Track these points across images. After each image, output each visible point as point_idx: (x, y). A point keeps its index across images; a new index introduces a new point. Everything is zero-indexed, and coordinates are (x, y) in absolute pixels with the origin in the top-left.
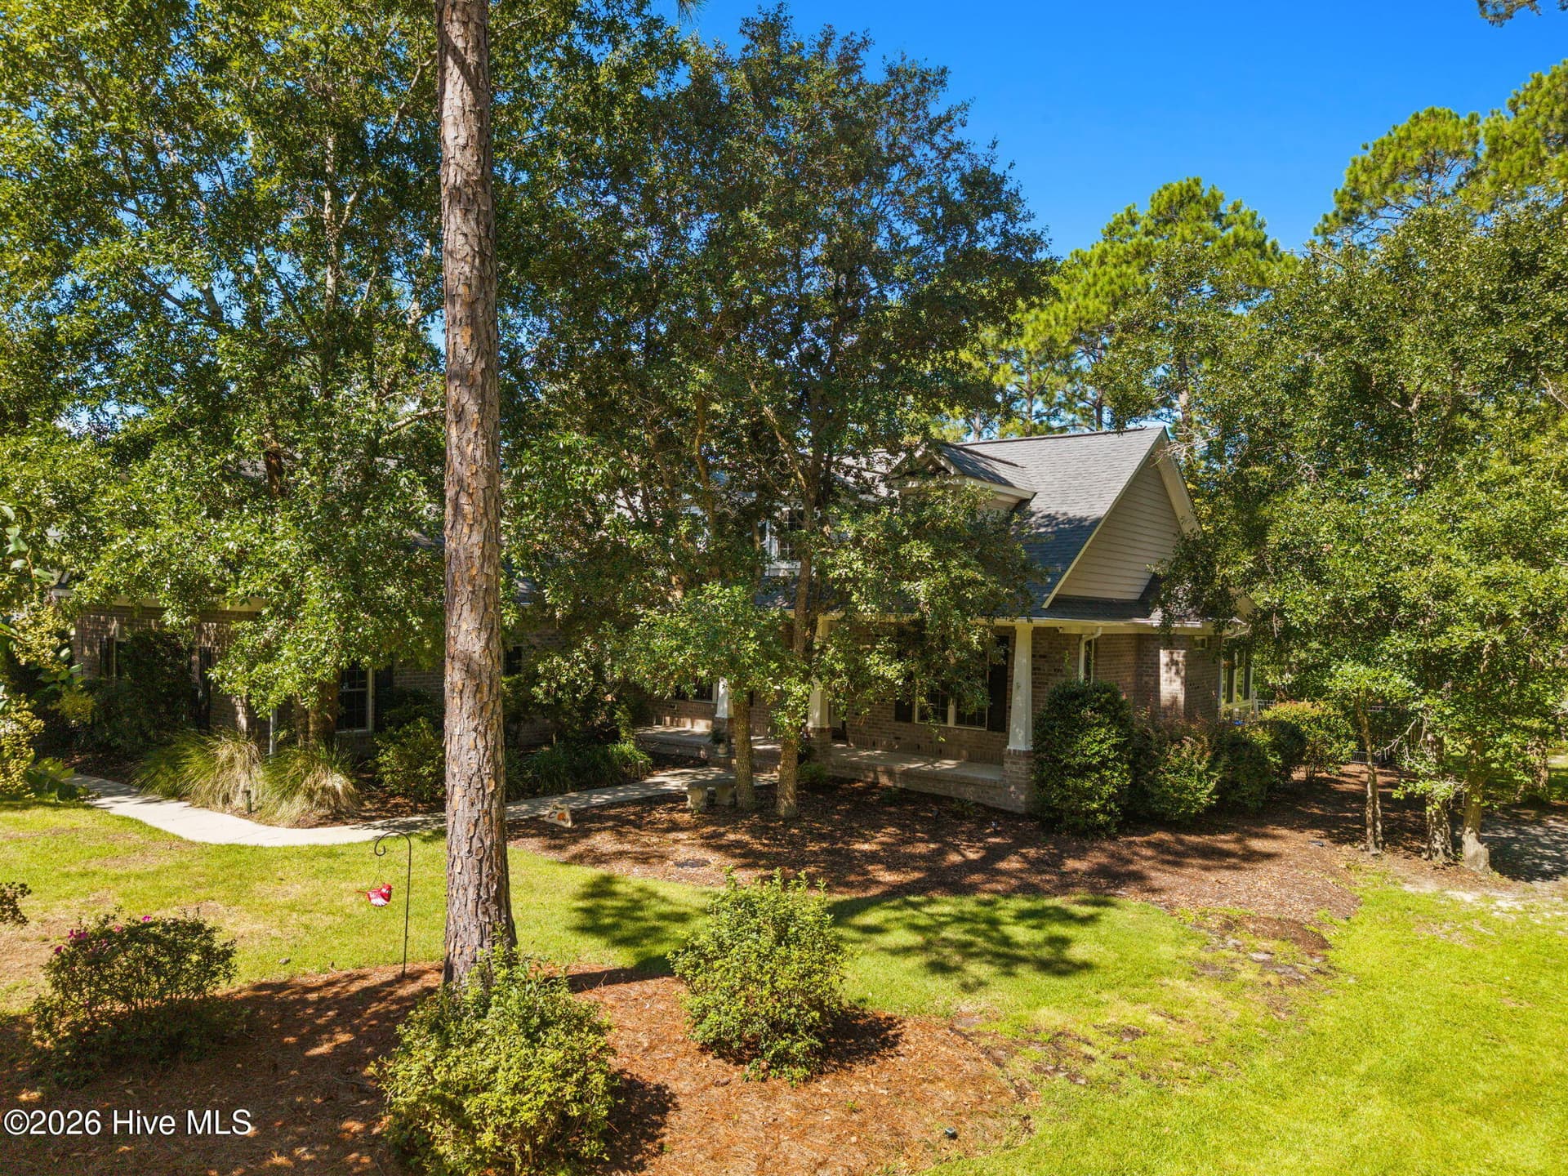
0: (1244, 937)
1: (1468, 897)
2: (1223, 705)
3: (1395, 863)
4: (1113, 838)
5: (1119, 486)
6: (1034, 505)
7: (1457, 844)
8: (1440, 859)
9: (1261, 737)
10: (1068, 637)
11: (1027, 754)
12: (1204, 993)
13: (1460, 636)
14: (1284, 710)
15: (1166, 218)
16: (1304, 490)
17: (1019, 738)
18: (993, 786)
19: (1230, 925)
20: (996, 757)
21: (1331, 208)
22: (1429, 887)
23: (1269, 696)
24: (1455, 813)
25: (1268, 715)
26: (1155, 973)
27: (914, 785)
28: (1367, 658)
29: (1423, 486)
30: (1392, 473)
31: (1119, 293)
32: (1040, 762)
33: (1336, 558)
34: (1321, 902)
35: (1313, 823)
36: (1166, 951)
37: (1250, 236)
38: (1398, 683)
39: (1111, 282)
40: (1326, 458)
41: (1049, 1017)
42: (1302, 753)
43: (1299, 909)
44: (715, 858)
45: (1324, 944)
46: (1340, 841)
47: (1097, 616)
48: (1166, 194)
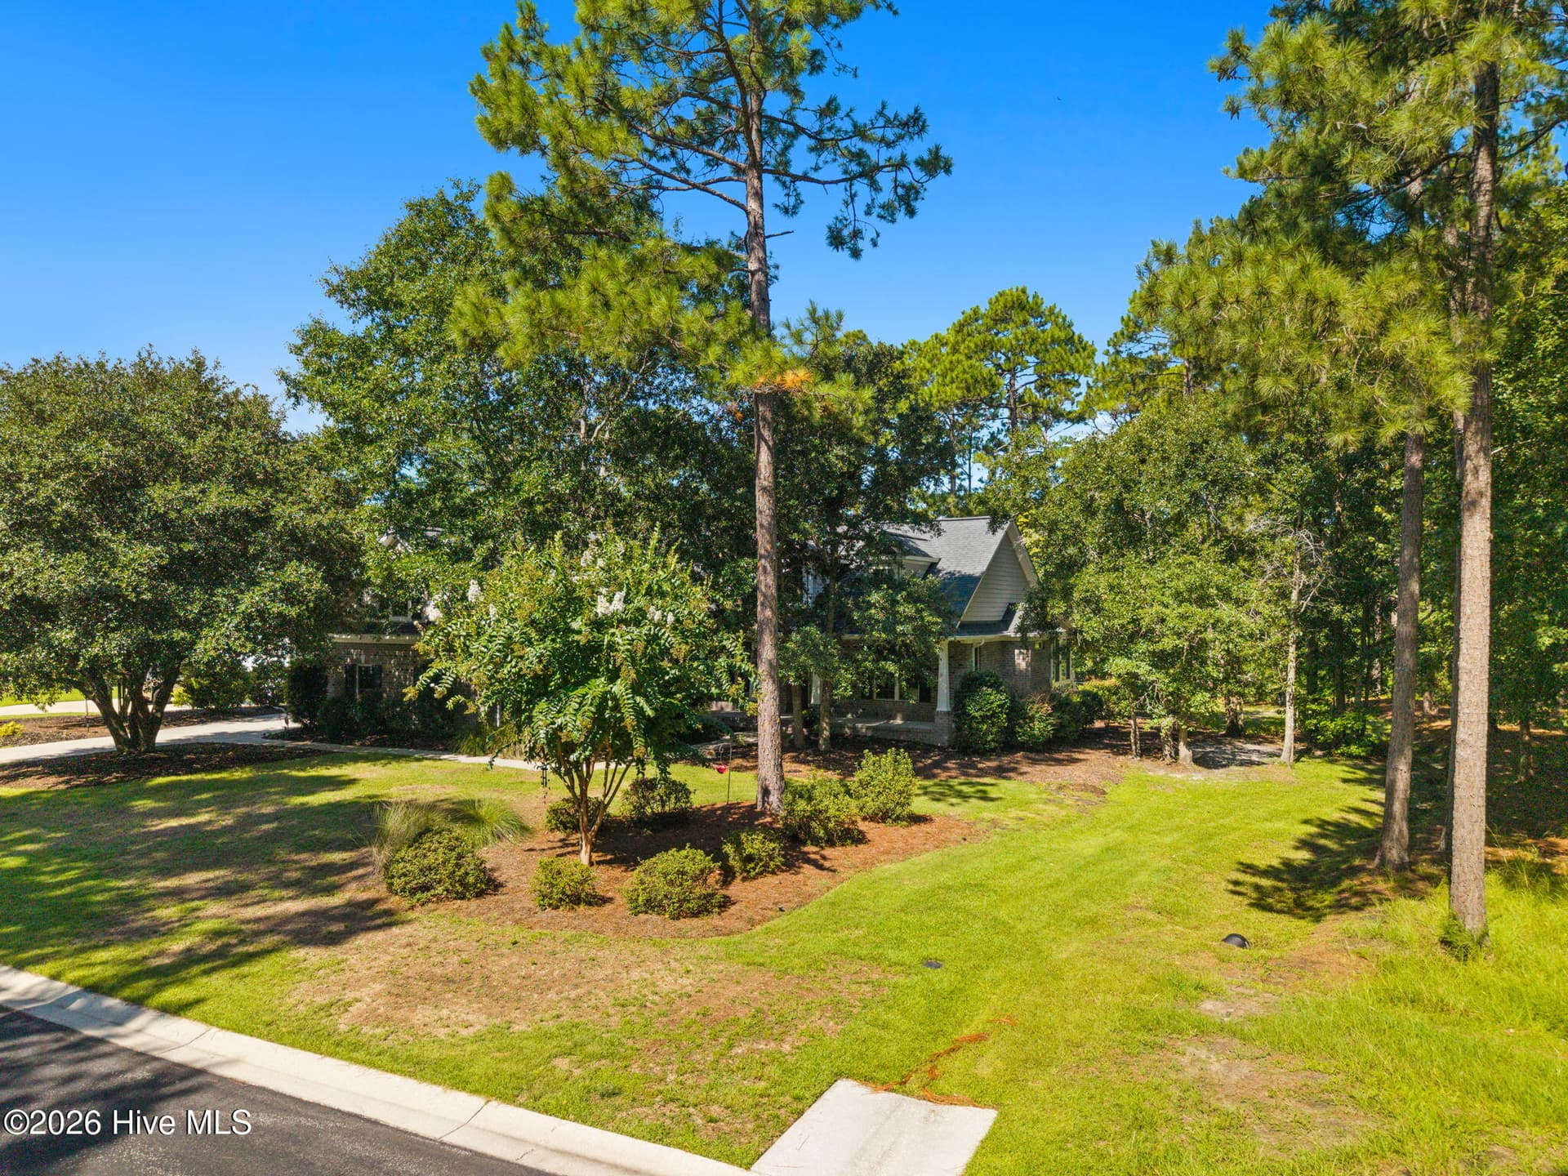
0: (1068, 791)
1: (1179, 776)
2: (1055, 684)
3: (1147, 763)
4: (999, 755)
5: (991, 556)
6: (940, 566)
7: (1177, 753)
8: (1168, 760)
9: (1076, 699)
10: (966, 646)
11: (948, 713)
12: (1051, 808)
13: (1168, 643)
14: (1091, 685)
15: (1001, 319)
16: (1091, 568)
17: (943, 704)
18: (930, 732)
19: (1060, 788)
20: (930, 717)
21: (1119, 327)
22: (1161, 773)
23: (1081, 678)
24: (1175, 734)
25: (1080, 688)
26: (1028, 803)
27: (880, 735)
28: (1128, 655)
29: (1152, 562)
30: (1138, 554)
31: (970, 381)
32: (957, 716)
33: (1109, 602)
34: (1104, 778)
35: (1106, 747)
36: (1033, 796)
37: (1063, 335)
38: (1143, 669)
39: (964, 372)
40: (1103, 550)
41: (986, 815)
42: (1101, 710)
43: (1094, 781)
44: (802, 767)
45: (1104, 793)
46: (1117, 754)
47: (981, 633)
48: (1002, 300)
